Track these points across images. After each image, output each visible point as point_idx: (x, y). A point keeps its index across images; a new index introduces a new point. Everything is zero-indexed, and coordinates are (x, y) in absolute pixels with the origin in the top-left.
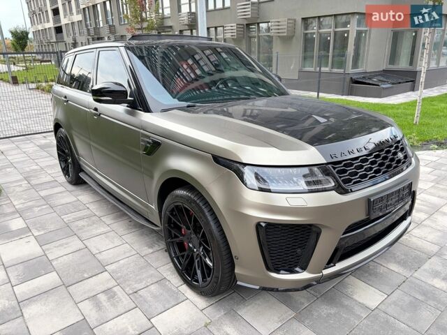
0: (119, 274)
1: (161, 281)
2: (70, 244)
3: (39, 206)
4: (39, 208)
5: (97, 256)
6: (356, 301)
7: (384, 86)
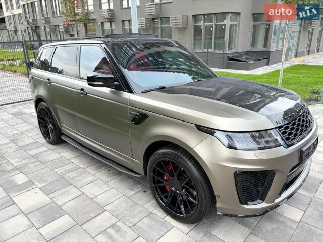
0: (117, 212)
1: (150, 215)
2: (70, 192)
3: (32, 163)
4: (33, 165)
5: (95, 199)
6: (287, 217)
7: (251, 62)
